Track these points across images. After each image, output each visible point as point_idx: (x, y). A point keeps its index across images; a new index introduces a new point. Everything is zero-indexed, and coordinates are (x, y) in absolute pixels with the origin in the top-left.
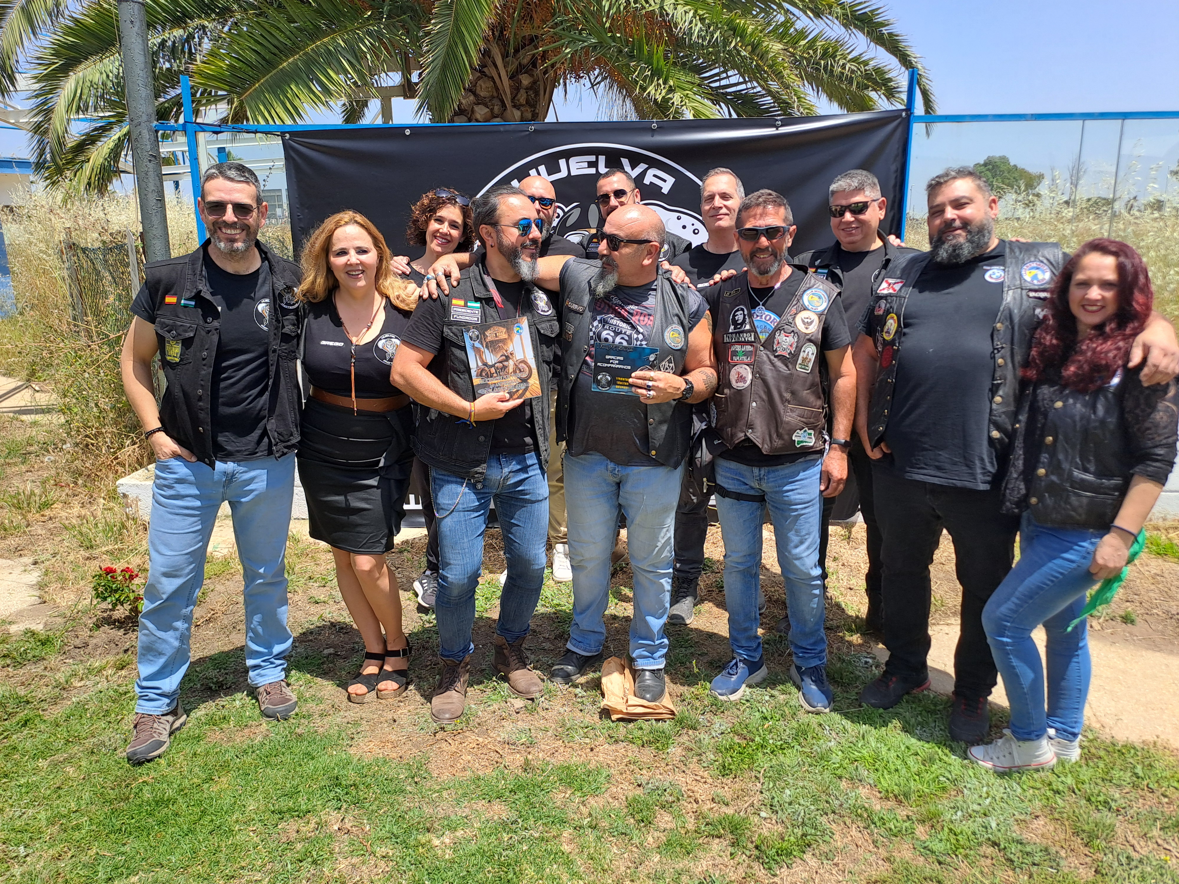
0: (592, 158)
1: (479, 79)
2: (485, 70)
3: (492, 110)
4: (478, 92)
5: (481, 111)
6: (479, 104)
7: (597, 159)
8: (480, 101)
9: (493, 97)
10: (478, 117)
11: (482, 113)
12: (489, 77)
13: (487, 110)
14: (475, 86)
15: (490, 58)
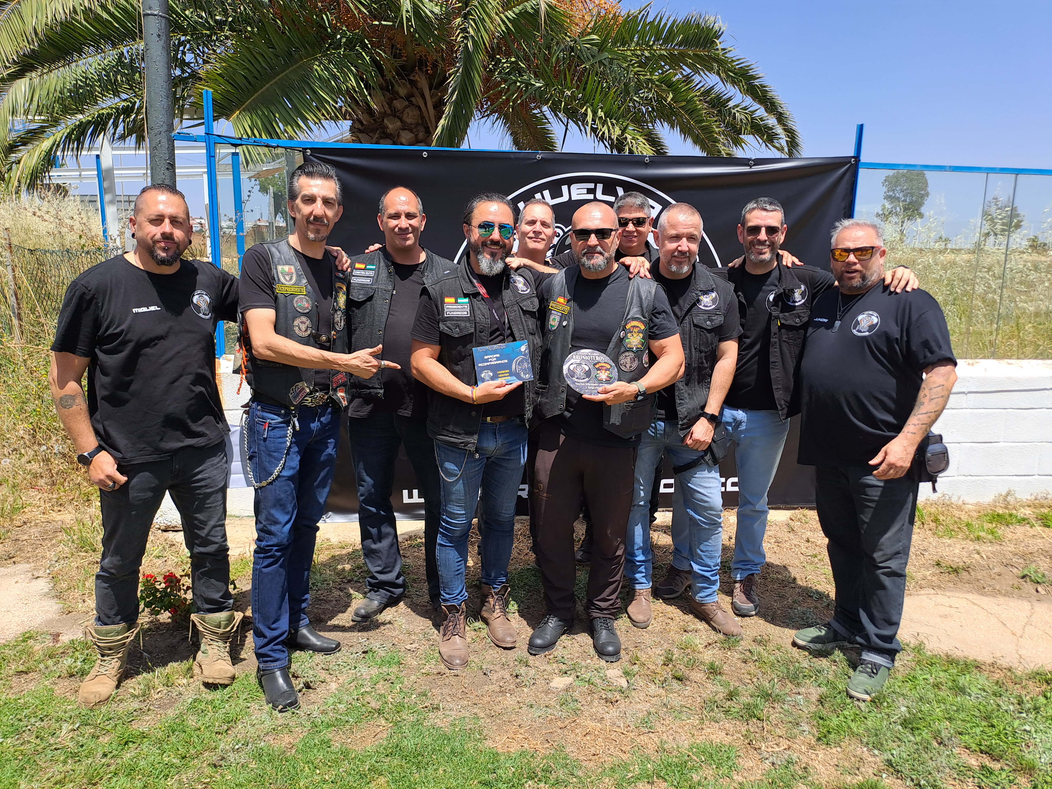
0: (591, 186)
1: (406, 107)
2: (413, 99)
3: (416, 136)
4: (404, 118)
5: (406, 136)
6: (404, 129)
7: (595, 186)
8: (405, 127)
9: (418, 124)
10: (404, 141)
11: (408, 138)
12: (416, 106)
13: (412, 135)
14: (402, 113)
15: (417, 89)
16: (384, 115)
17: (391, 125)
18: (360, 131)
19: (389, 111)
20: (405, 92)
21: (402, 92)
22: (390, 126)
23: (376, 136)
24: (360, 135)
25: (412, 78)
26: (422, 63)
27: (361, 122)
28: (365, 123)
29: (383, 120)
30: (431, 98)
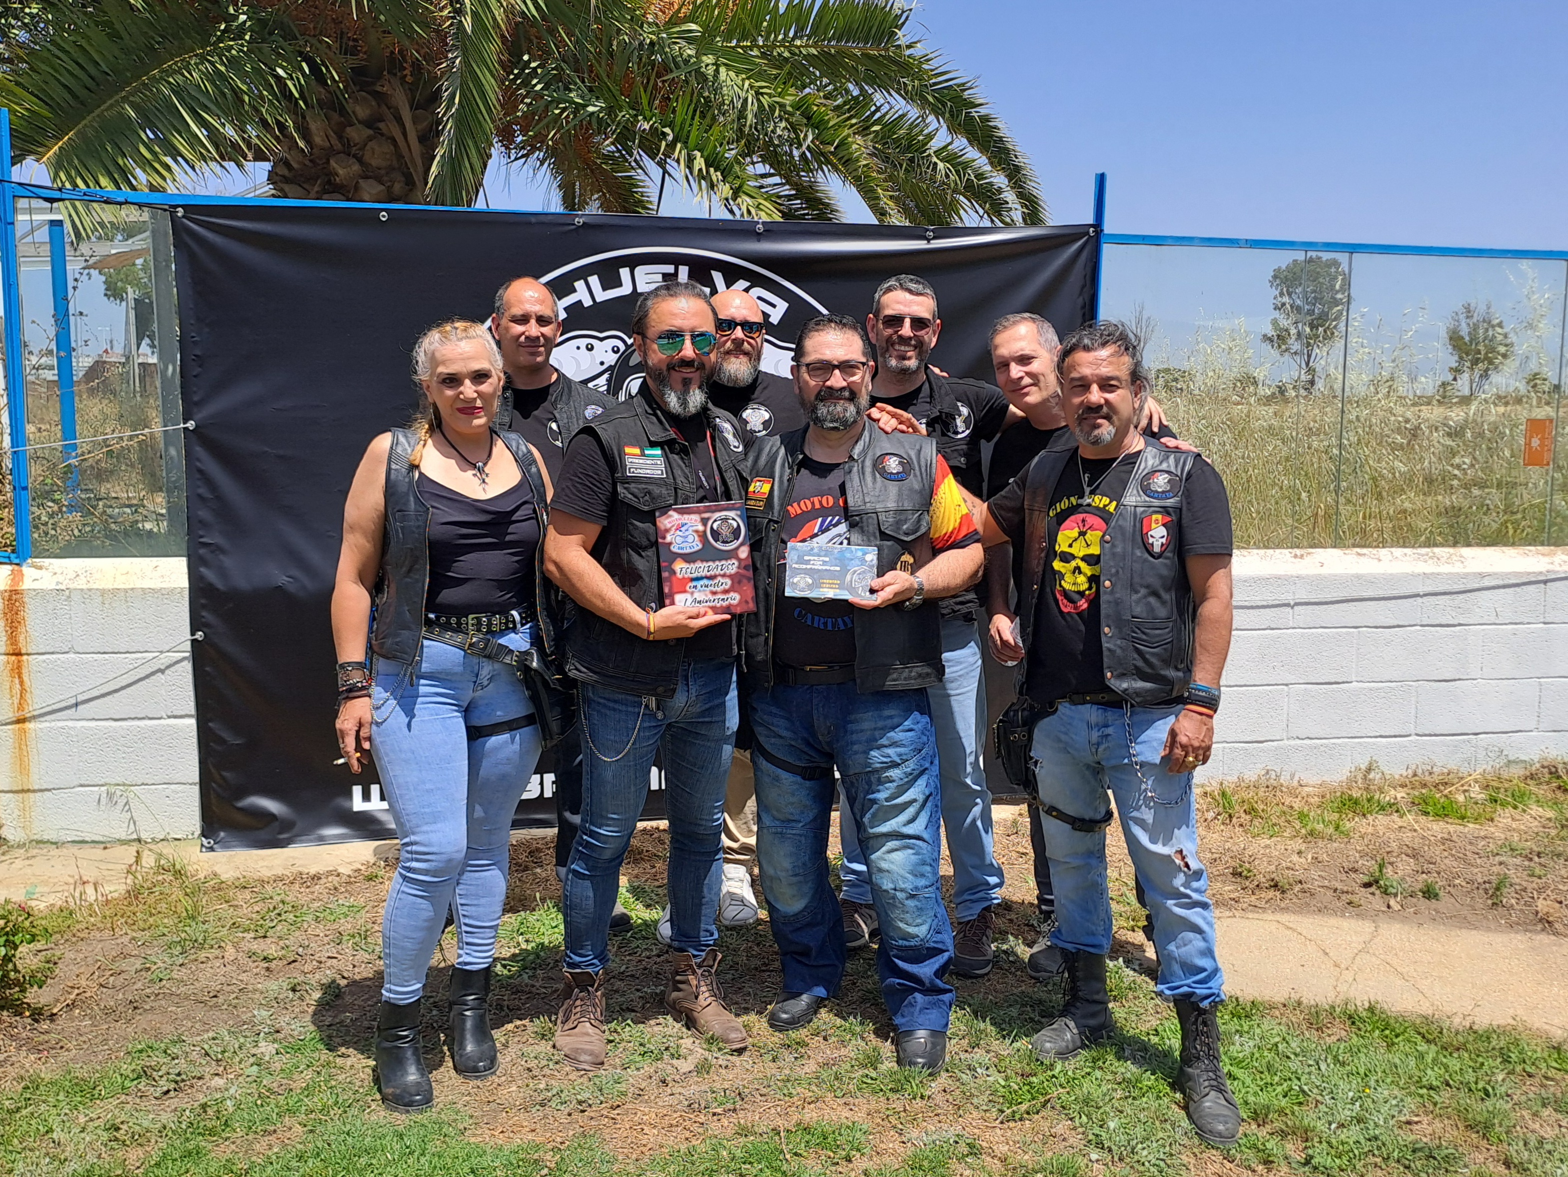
0: (670, 269)
1: (370, 139)
2: (381, 125)
3: (389, 189)
4: (367, 158)
5: (370, 187)
6: (366, 177)
7: (676, 270)
8: (369, 173)
9: (390, 169)
10: (366, 197)
11: (374, 192)
12: (388, 138)
13: (382, 187)
14: (363, 148)
15: (389, 108)
16: (330, 152)
17: (343, 170)
18: (286, 180)
19: (338, 146)
20: (368, 112)
21: (362, 112)
22: (341, 172)
23: (316, 188)
24: (287, 188)
25: (379, 89)
26: (395, 64)
27: (287, 164)
28: (295, 165)
29: (328, 162)
30: (414, 123)
